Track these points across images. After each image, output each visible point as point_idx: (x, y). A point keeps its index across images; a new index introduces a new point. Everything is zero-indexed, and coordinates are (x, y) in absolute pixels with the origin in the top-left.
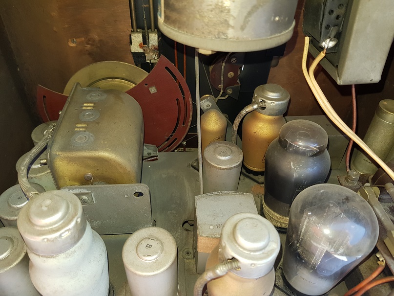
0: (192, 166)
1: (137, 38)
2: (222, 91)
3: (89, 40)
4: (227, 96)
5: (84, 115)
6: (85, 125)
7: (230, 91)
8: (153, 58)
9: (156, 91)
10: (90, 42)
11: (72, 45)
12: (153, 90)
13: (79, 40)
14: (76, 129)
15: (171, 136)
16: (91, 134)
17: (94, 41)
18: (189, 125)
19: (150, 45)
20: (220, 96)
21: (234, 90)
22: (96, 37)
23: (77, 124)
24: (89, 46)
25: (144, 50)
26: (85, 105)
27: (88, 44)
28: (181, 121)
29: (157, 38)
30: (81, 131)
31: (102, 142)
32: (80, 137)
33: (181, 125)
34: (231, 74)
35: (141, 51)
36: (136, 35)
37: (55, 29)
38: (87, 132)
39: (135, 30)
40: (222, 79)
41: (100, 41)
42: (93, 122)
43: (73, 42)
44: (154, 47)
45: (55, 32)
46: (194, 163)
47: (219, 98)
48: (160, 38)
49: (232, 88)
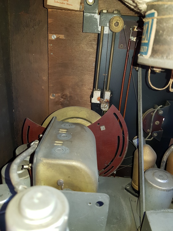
0: (126, 189)
1: (97, 94)
2: (150, 134)
3: (63, 95)
4: (153, 138)
5: (60, 136)
6: (62, 142)
7: (155, 135)
8: (106, 107)
9: (105, 129)
10: (64, 97)
11: (52, 98)
12: (103, 128)
13: (57, 95)
14: (55, 144)
15: (110, 164)
16: (67, 148)
17: (66, 96)
18: (124, 157)
19: (105, 99)
20: (147, 137)
21: (158, 133)
22: (68, 94)
23: (56, 141)
24: (62, 99)
25: (100, 102)
26: (60, 130)
27: (62, 98)
28: (119, 153)
29: (110, 95)
30: (59, 146)
31: (76, 154)
32: (59, 149)
33: (118, 156)
34: (157, 123)
35: (98, 102)
36: (97, 91)
37: (43, 87)
38: (64, 147)
39: (96, 89)
40: (152, 125)
41: (70, 96)
42: (67, 141)
43: (53, 96)
44: (107, 101)
45: (43, 89)
46: (128, 186)
47: (146, 139)
48: (112, 95)
49: (157, 133)
